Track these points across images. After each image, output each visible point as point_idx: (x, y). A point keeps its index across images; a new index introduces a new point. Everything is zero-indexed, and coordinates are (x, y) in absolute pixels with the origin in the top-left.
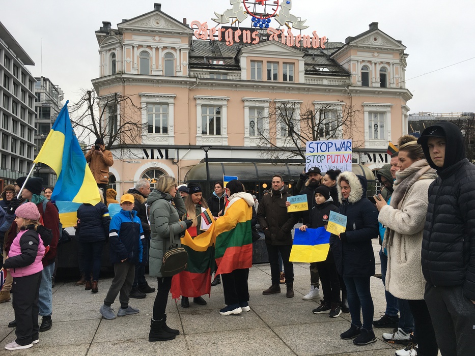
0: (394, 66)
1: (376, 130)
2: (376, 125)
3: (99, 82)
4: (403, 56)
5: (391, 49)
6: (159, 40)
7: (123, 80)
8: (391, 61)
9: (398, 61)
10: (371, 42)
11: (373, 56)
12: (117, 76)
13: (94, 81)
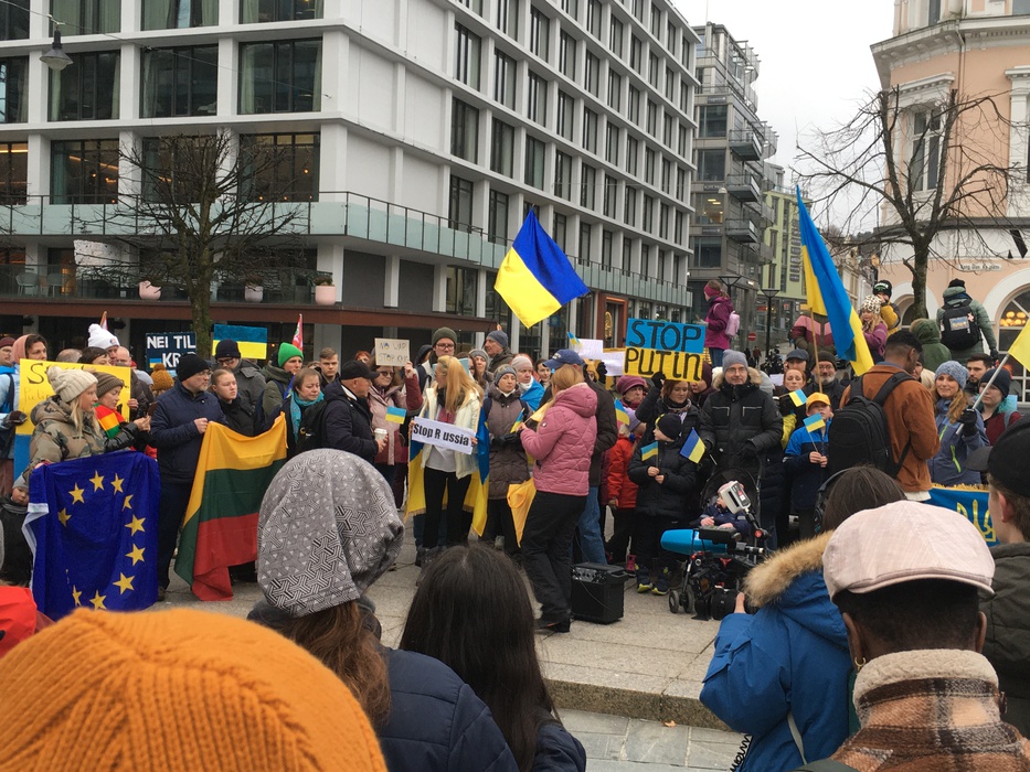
3: (892, 50)
7: (962, 38)
12: (945, 28)
13: (879, 49)
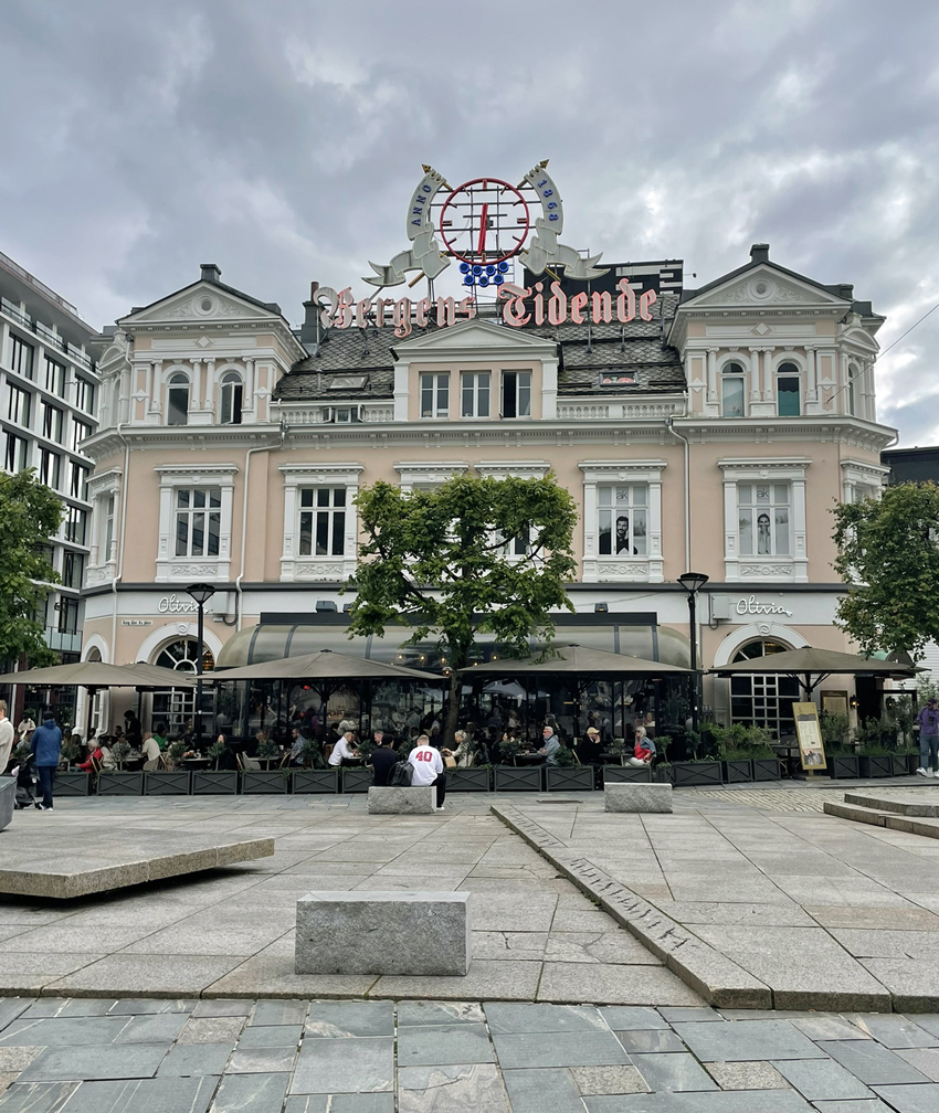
0: (819, 355)
1: (765, 531)
2: (763, 518)
6: (207, 346)
7: (126, 441)
8: (808, 343)
9: (830, 342)
10: (747, 298)
11: (754, 333)
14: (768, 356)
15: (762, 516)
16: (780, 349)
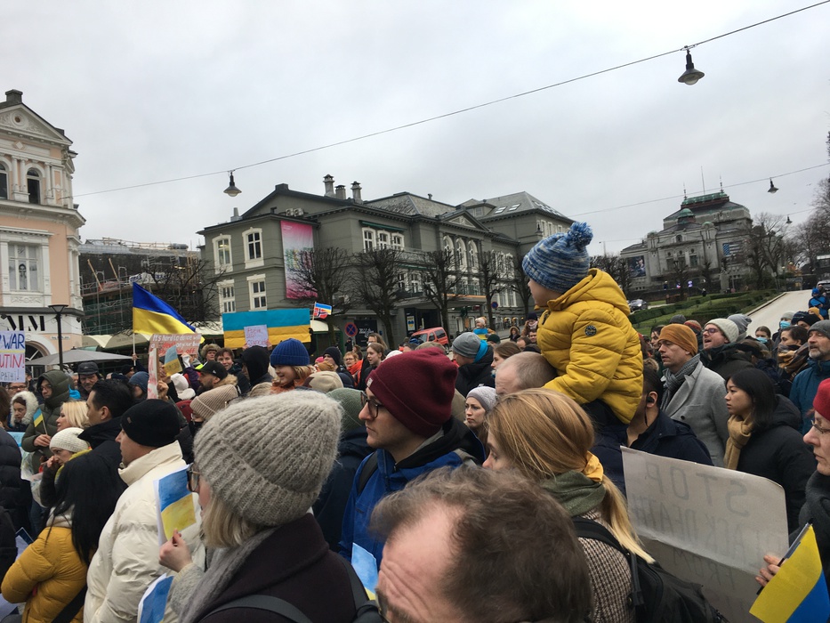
0: (53, 170)
1: (23, 275)
2: (22, 267)
4: (67, 154)
5: (45, 141)
8: (47, 161)
9: (59, 163)
10: (10, 123)
11: (15, 147)
14: (23, 164)
15: (22, 265)
16: (30, 161)
